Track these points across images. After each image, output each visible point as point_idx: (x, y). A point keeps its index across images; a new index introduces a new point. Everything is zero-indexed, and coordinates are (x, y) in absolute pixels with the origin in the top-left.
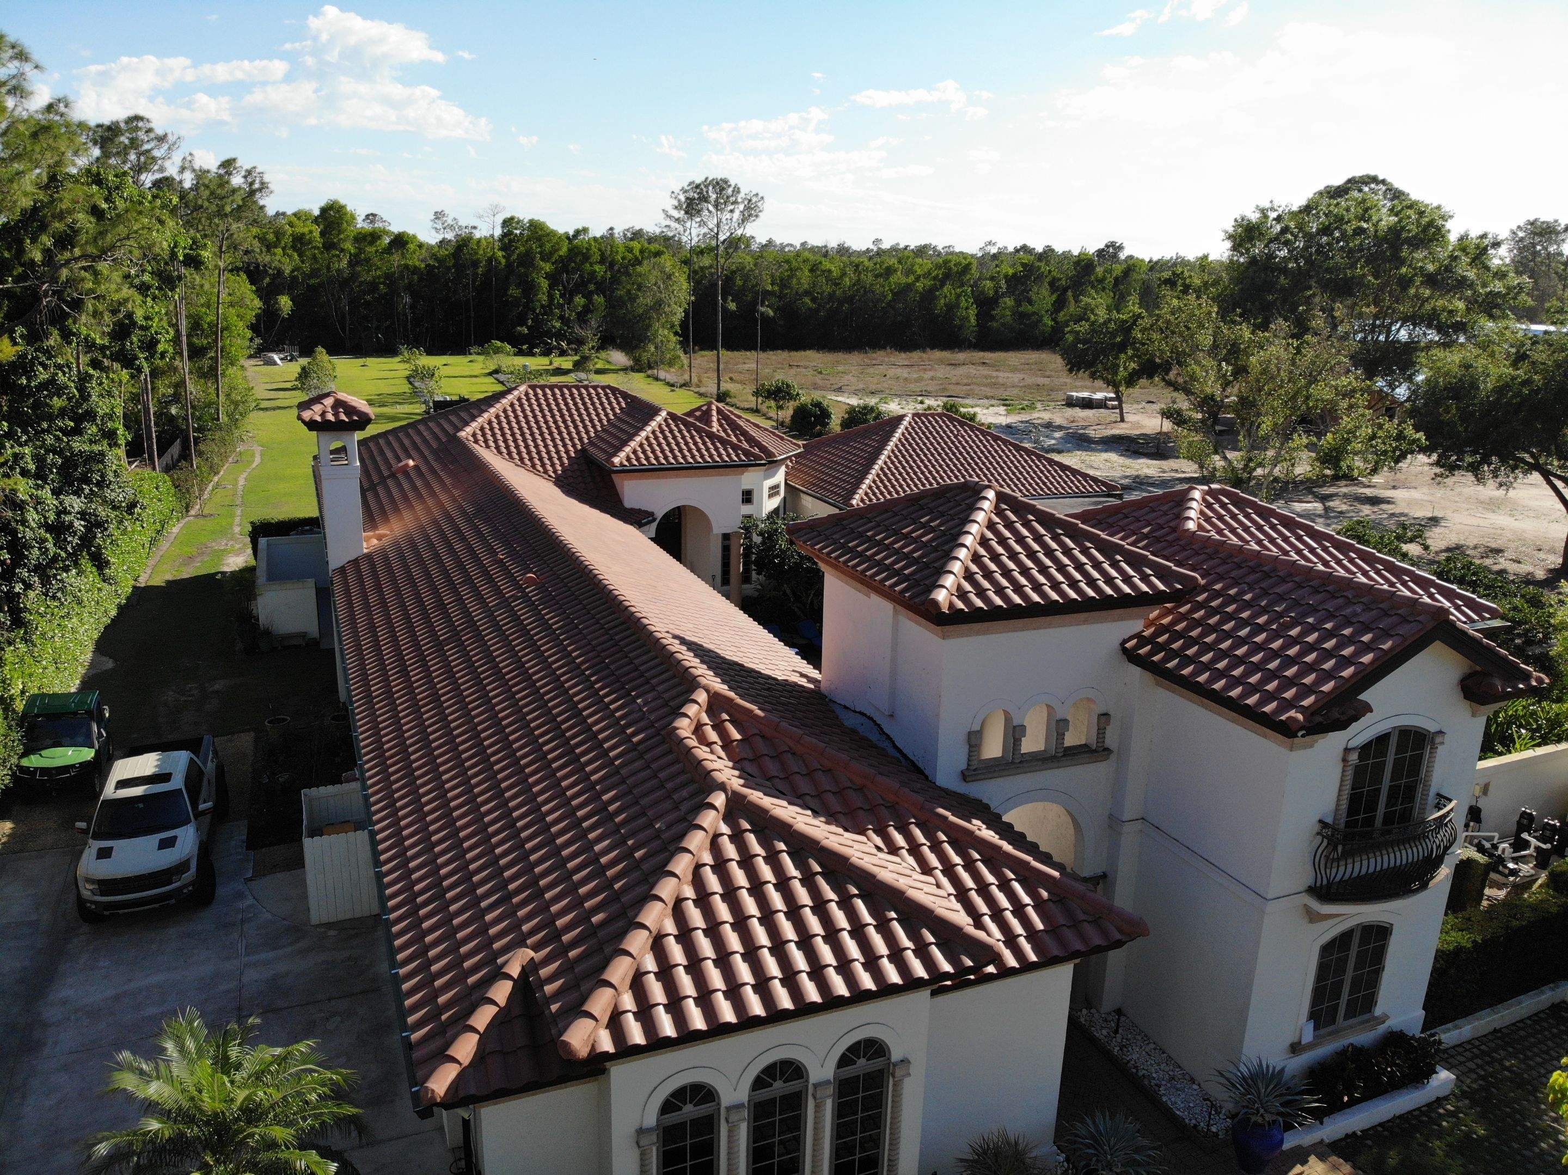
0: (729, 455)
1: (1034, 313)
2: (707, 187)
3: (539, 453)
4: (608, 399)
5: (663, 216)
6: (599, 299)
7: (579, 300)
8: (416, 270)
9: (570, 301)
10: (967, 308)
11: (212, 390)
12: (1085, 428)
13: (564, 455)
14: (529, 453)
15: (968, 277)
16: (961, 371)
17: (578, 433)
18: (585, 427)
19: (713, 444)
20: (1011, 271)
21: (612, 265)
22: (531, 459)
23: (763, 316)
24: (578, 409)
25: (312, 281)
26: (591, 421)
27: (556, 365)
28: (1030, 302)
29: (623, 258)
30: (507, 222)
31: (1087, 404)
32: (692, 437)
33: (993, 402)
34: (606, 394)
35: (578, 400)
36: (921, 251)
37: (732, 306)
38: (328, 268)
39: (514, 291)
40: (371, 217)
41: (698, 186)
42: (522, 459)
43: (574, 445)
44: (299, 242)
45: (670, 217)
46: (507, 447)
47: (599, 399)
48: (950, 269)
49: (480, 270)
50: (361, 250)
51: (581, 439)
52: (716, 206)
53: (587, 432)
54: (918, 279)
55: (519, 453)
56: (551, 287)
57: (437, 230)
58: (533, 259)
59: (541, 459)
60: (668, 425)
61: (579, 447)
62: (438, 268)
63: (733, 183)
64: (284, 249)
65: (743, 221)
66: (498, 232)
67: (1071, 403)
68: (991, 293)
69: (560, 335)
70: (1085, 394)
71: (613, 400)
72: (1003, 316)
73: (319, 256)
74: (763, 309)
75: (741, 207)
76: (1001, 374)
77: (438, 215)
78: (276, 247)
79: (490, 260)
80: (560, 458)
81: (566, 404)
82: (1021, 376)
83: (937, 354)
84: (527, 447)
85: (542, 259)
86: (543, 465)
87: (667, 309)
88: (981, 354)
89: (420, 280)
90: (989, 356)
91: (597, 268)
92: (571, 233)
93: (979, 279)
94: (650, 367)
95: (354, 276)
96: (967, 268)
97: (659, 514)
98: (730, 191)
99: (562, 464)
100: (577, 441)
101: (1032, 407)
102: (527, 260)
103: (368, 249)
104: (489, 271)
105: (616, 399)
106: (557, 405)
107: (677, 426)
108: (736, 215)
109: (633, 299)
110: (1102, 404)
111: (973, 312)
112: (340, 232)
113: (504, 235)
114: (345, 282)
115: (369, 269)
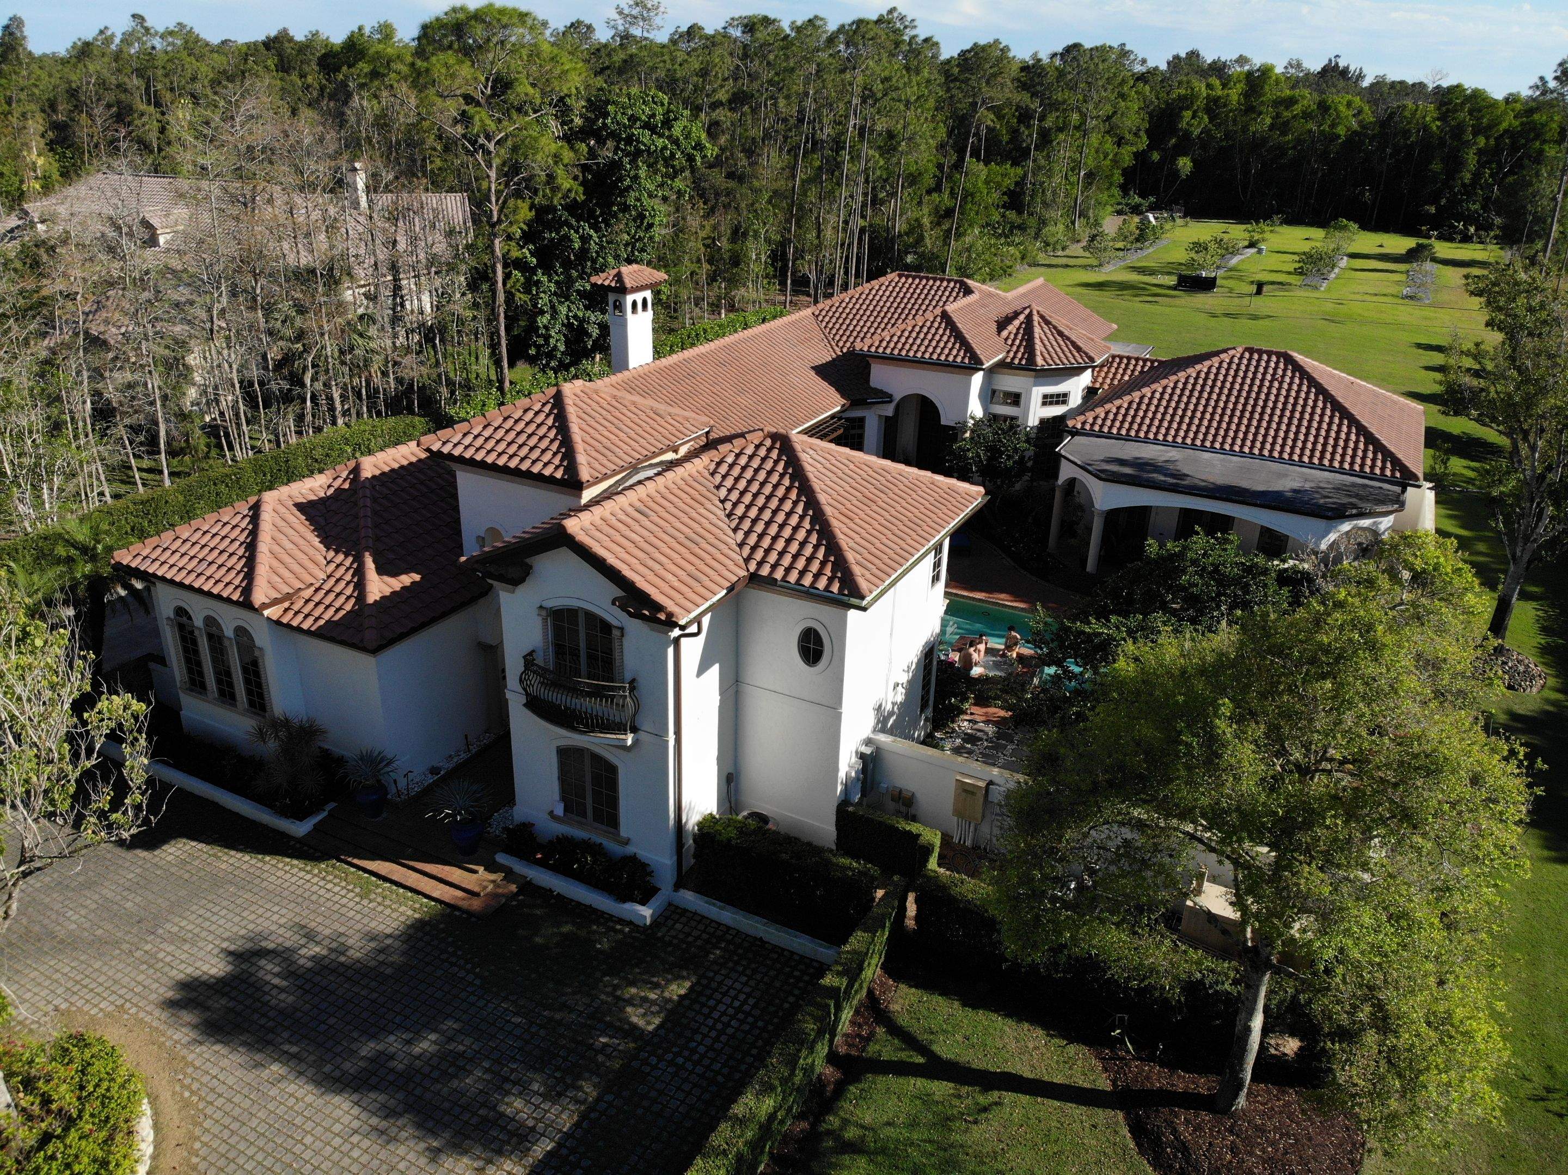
3: (852, 331)
4: (951, 292)
8: (1337, 137)
9: (1501, 182)
14: (846, 330)
17: (898, 319)
18: (908, 314)
19: (954, 344)
22: (842, 335)
24: (917, 299)
25: (1222, 144)
26: (918, 310)
32: (942, 335)
34: (953, 288)
35: (926, 291)
38: (1244, 131)
42: (835, 335)
44: (1214, 105)
46: (835, 323)
47: (944, 291)
49: (1410, 140)
50: (1280, 114)
55: (839, 329)
56: (1481, 164)
58: (1463, 132)
59: (849, 336)
60: (933, 322)
64: (1195, 111)
71: (954, 293)
73: (1239, 118)
78: (1186, 110)
79: (1423, 130)
81: (913, 294)
84: (850, 325)
85: (1475, 133)
89: (1340, 147)
95: (1270, 139)
97: (898, 396)
102: (1458, 132)
103: (1285, 113)
104: (1419, 142)
105: (958, 292)
106: (907, 293)
107: (940, 323)
112: (1261, 95)
115: (1284, 133)
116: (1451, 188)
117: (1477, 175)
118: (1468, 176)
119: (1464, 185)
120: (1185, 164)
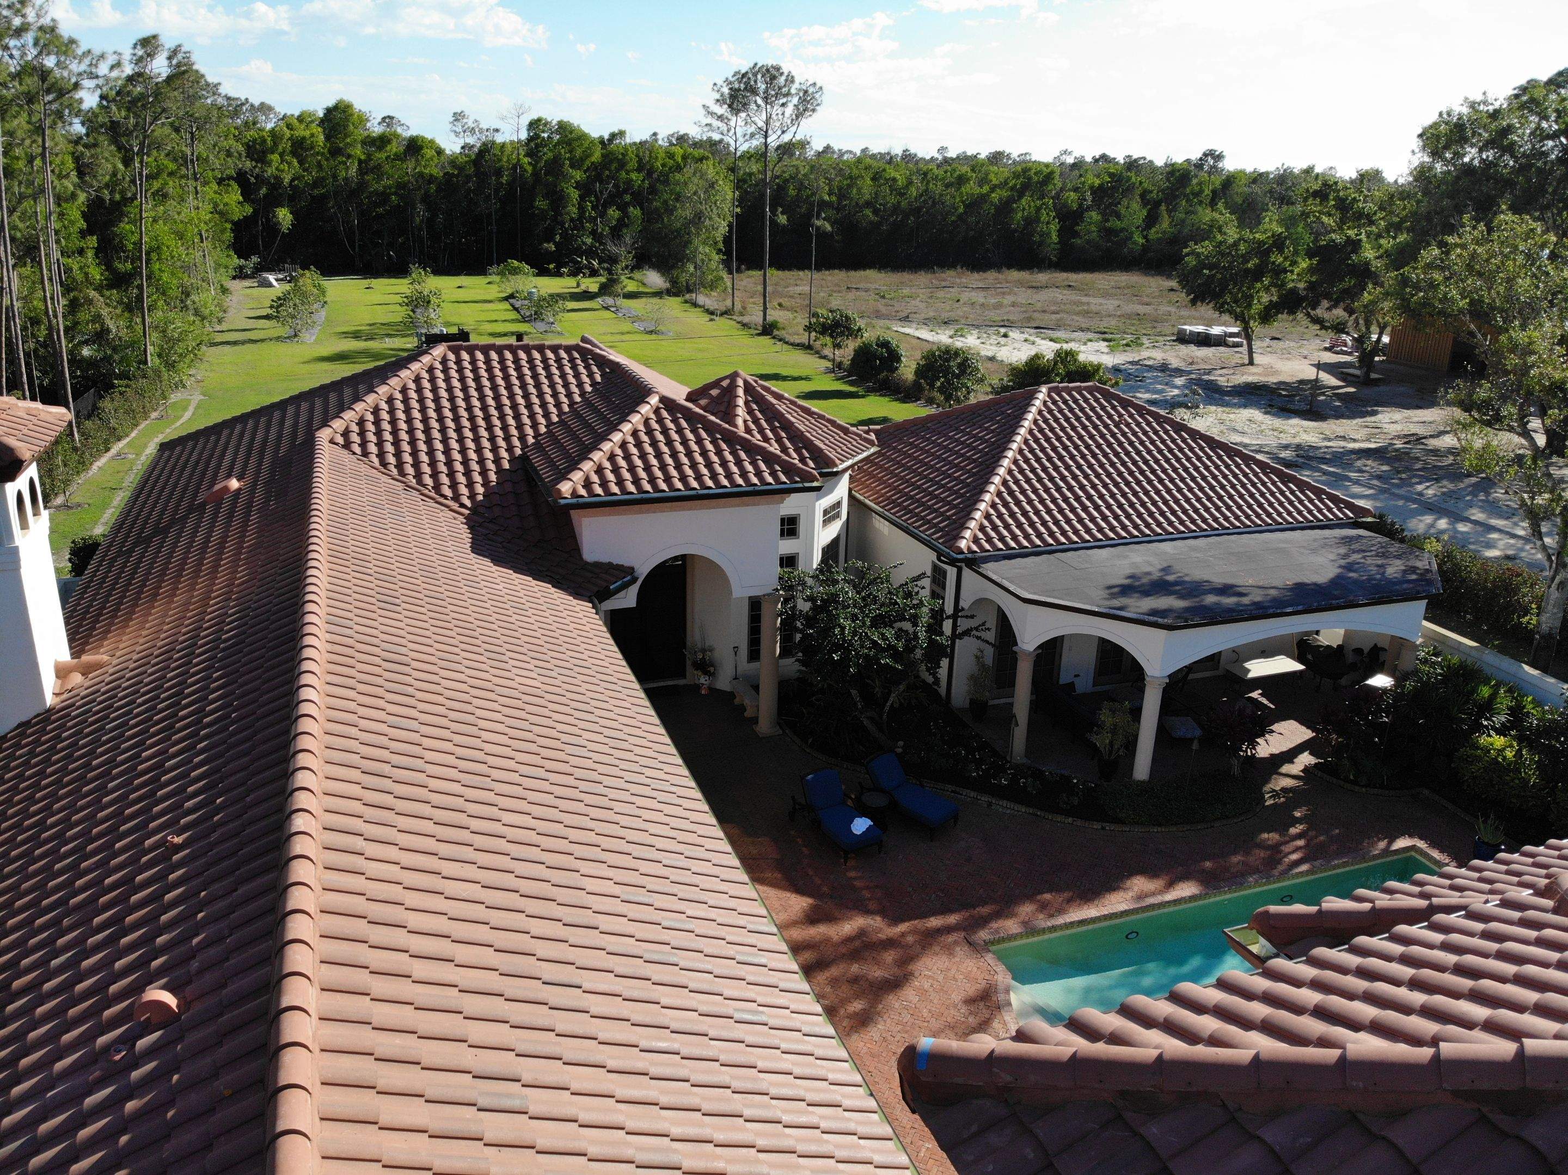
0: (759, 474)
1: (1122, 230)
2: (755, 75)
3: (449, 463)
4: (574, 367)
5: (703, 112)
6: (635, 212)
7: (613, 213)
8: (431, 179)
9: (603, 215)
10: (1048, 223)
11: (139, 328)
12: (1209, 372)
13: (491, 465)
14: (433, 464)
15: (1050, 187)
16: (1045, 295)
17: (520, 427)
18: (532, 416)
19: (734, 453)
20: (1097, 182)
21: (650, 173)
22: (435, 475)
23: (821, 234)
24: (523, 386)
25: (316, 192)
26: (544, 405)
27: (583, 287)
28: (1118, 216)
29: (663, 165)
30: (534, 125)
31: (1204, 340)
32: (699, 442)
33: (1090, 335)
34: (572, 360)
35: (526, 371)
36: (996, 157)
37: (782, 219)
38: (335, 177)
39: (541, 203)
40: (388, 120)
41: (744, 75)
42: (418, 475)
43: (510, 449)
44: (299, 147)
45: (712, 114)
46: (398, 454)
47: (560, 367)
48: (1030, 179)
49: (504, 180)
50: (369, 156)
51: (522, 438)
52: (766, 99)
53: (535, 426)
54: (993, 189)
55: (416, 465)
56: (582, 198)
57: (457, 134)
58: (562, 165)
59: (451, 474)
60: (660, 421)
61: (518, 452)
62: (457, 176)
63: (785, 70)
64: (281, 155)
65: (797, 117)
66: (524, 135)
67: (1183, 339)
68: (1075, 206)
69: (590, 253)
70: (1200, 329)
71: (582, 369)
72: (1089, 232)
73: (324, 163)
74: (818, 223)
75: (795, 100)
76: (1091, 300)
77: (458, 117)
78: (273, 153)
79: (514, 167)
80: (484, 472)
81: (506, 377)
82: (1117, 303)
83: (1015, 275)
84: (431, 452)
85: (572, 166)
86: (454, 485)
87: (707, 222)
88: (1065, 275)
89: (439, 190)
90: (1073, 277)
91: (634, 176)
92: (606, 137)
93: (1062, 190)
94: (689, 291)
95: (362, 185)
96: (1049, 177)
97: (643, 570)
98: (782, 79)
99: (486, 484)
100: (516, 442)
101: (1137, 343)
102: (555, 166)
103: (378, 155)
104: (514, 180)
105: (587, 367)
106: (492, 378)
107: (675, 421)
108: (789, 110)
109: (670, 211)
110: (1219, 341)
111: (1054, 227)
112: (346, 136)
113: (530, 140)
114: (355, 191)
115: (379, 178)
116: (562, 224)
117: (582, 209)
118: (575, 210)
119: (572, 220)
120: (284, 216)
